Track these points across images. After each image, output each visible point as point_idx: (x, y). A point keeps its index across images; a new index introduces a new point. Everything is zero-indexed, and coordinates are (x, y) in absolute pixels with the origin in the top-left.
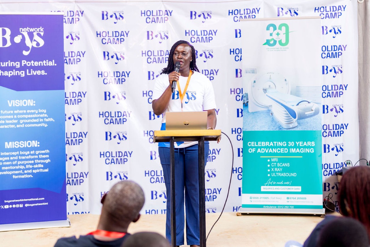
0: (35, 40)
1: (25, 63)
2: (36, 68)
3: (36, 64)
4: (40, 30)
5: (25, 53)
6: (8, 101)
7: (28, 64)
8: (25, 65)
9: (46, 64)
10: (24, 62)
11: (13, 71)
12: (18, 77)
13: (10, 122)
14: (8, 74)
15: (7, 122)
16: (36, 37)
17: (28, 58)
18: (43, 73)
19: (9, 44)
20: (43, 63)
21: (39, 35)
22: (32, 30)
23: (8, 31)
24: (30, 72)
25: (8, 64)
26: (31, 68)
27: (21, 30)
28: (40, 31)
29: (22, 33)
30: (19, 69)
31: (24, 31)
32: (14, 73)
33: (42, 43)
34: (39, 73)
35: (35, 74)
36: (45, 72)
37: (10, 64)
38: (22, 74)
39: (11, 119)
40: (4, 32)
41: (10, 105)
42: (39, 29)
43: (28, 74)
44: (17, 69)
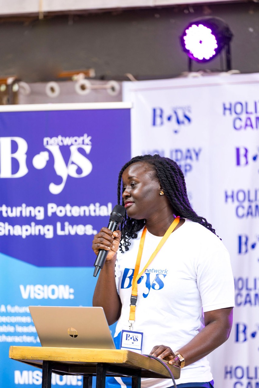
0: (73, 163)
1: (53, 211)
2: (75, 221)
3: (76, 211)
4: (83, 141)
5: (55, 189)
6: (22, 287)
7: (61, 211)
8: (54, 214)
9: (95, 211)
10: (52, 208)
11: (30, 226)
12: (40, 238)
13: (25, 329)
14: (22, 231)
15: (20, 329)
16: (76, 156)
17: (60, 200)
18: (89, 230)
19: (23, 171)
20: (90, 211)
21: (81, 151)
22: (67, 141)
23: (22, 144)
24: (63, 229)
25: (21, 212)
26: (65, 219)
27: (47, 142)
28: (83, 143)
29: (48, 147)
30: (43, 223)
31: (51, 145)
32: (33, 230)
33: (87, 167)
34: (80, 230)
35: (73, 233)
36: (94, 229)
37: (26, 210)
38: (48, 232)
39: (27, 324)
40: (14, 147)
41: (25, 296)
42: (81, 138)
43: (60, 232)
44: (38, 223)
